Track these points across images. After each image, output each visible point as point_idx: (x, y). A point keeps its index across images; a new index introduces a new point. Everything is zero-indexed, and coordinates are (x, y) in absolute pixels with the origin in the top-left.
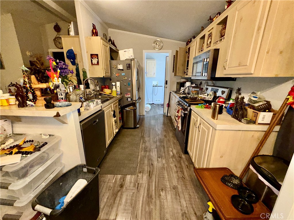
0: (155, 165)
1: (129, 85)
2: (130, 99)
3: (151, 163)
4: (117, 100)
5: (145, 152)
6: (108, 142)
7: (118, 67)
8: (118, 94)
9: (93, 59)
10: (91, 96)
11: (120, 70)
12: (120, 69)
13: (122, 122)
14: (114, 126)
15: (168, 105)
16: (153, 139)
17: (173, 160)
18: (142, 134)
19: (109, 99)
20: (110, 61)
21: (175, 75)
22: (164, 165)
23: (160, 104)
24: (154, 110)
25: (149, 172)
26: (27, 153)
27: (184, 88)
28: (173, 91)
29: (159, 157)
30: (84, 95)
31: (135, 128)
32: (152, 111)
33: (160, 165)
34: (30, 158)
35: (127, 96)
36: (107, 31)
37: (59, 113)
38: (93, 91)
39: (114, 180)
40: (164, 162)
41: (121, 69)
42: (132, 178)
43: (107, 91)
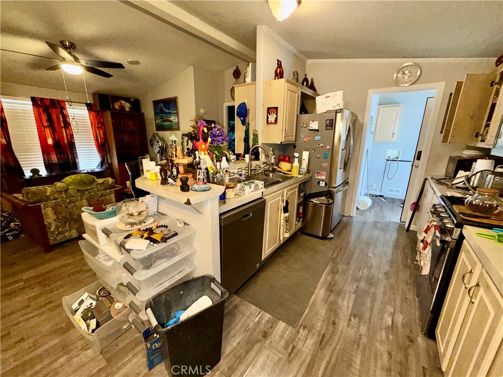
0: (340, 329)
1: (326, 158)
2: (324, 183)
3: (332, 320)
4: (295, 183)
5: (328, 293)
6: (267, 250)
7: (310, 125)
8: (301, 173)
9: (270, 114)
10: (260, 171)
11: (312, 130)
12: (314, 128)
13: (303, 222)
14: (282, 227)
15: (414, 206)
16: (353, 271)
17: (388, 338)
18: (335, 254)
19: (281, 180)
20: (297, 115)
21: (445, 140)
22: (360, 339)
23: (399, 199)
24: (378, 209)
25: (321, 336)
26: (155, 241)
27: (468, 173)
28: (432, 178)
29: (355, 316)
30: (248, 170)
31: (324, 238)
32: (373, 211)
33: (351, 332)
34: (157, 247)
35: (319, 177)
36: (304, 65)
37: (189, 201)
38: (264, 163)
39: (258, 318)
40: (365, 331)
41: (315, 130)
42: (287, 330)
43: (285, 166)
